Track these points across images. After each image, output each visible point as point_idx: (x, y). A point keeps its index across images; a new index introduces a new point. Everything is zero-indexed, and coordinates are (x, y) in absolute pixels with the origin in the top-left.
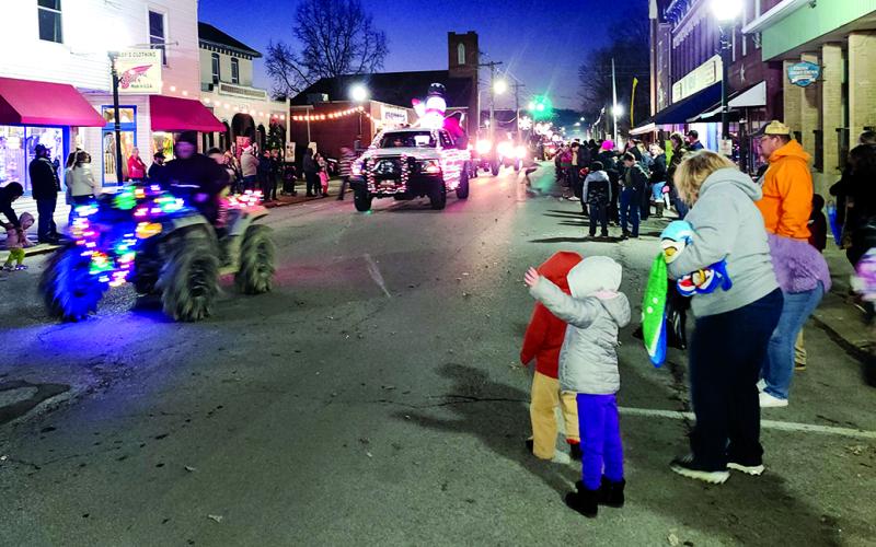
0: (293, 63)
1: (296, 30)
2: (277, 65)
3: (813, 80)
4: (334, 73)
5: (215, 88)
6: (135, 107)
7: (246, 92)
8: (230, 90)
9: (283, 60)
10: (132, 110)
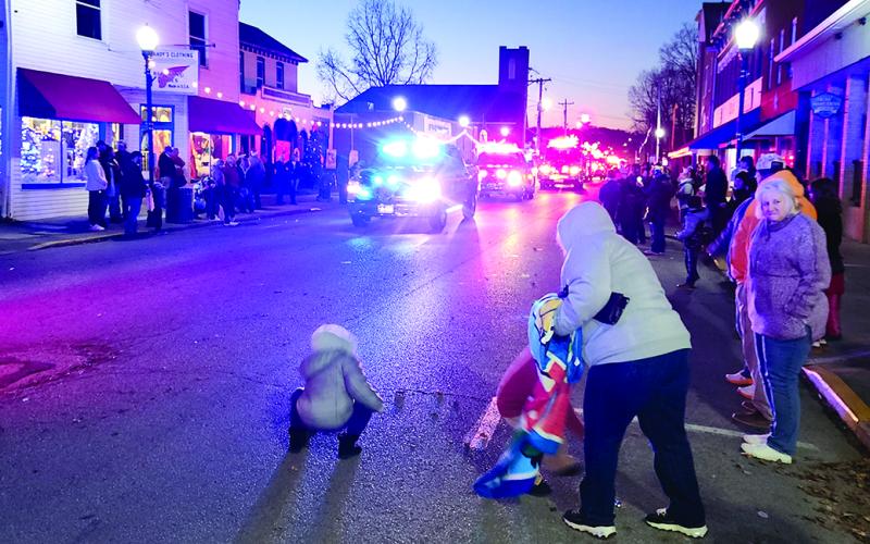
0: (342, 70)
1: (348, 37)
2: (327, 71)
3: (835, 112)
4: (383, 82)
5: (258, 92)
6: (173, 107)
7: (289, 97)
8: (273, 94)
9: (333, 67)
10: (170, 109)
